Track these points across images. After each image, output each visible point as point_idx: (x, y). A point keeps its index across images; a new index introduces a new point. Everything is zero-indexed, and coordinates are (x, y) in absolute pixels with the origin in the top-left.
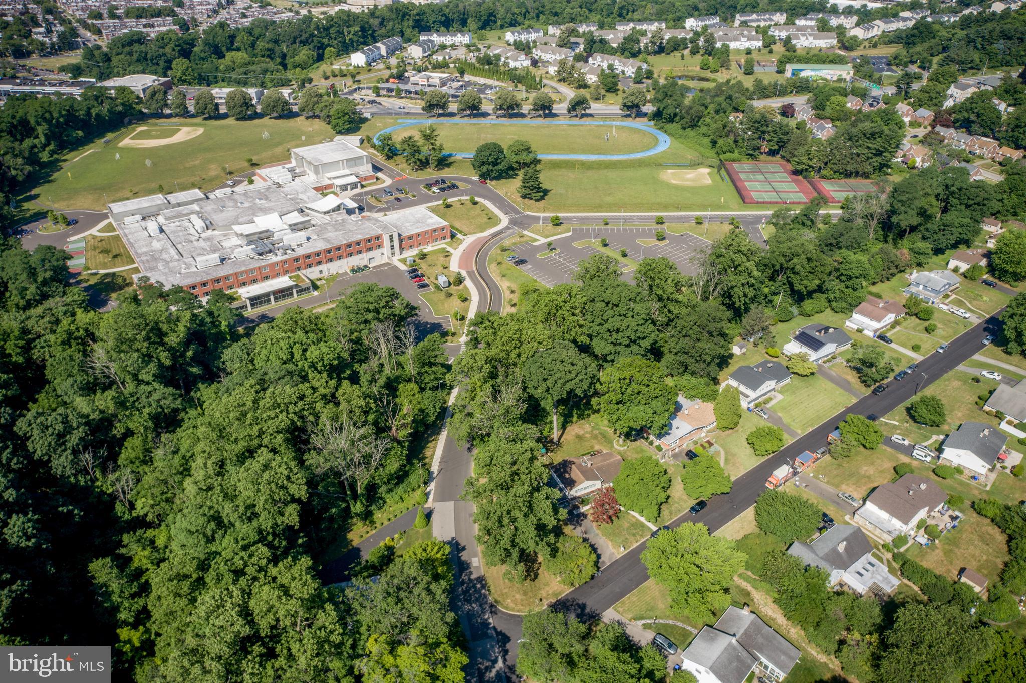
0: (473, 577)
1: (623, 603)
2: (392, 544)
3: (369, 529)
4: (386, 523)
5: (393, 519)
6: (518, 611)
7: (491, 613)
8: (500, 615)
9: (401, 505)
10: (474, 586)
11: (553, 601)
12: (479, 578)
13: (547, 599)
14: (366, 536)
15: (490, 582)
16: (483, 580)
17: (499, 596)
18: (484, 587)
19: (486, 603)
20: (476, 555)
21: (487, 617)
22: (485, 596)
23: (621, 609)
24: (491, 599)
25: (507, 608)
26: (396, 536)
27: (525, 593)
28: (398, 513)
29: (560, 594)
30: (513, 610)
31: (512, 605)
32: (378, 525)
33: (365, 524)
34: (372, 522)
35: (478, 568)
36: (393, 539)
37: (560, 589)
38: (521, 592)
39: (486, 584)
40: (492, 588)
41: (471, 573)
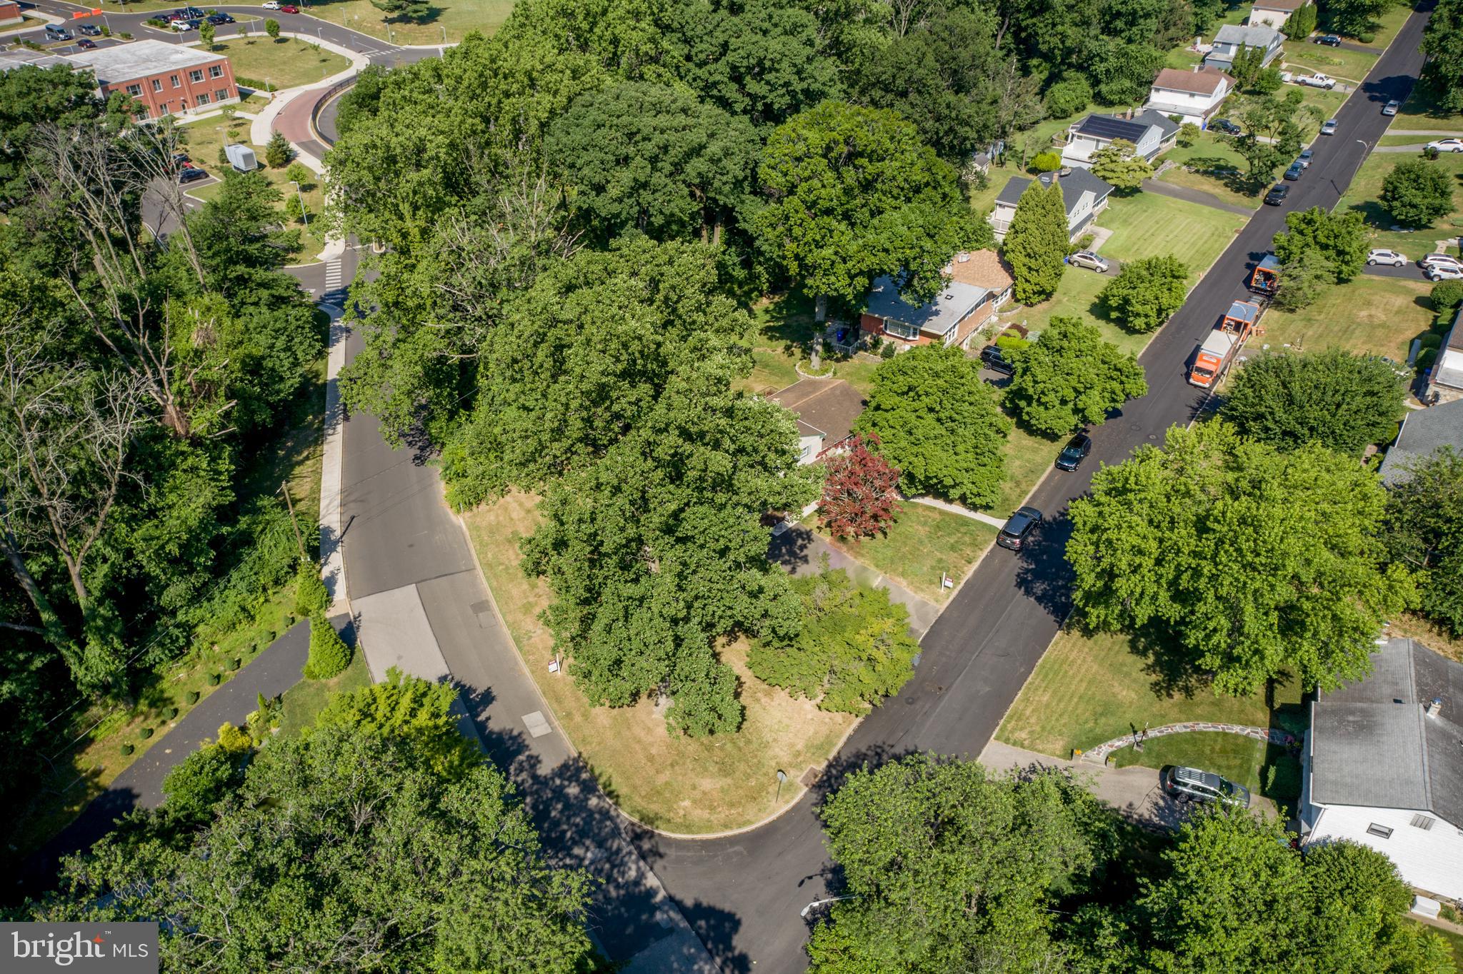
0: (544, 770)
1: (1019, 716)
2: (242, 741)
3: (152, 723)
4: (208, 690)
5: (230, 675)
6: (726, 826)
7: (643, 856)
8: (672, 853)
9: (246, 632)
10: (559, 794)
11: (821, 766)
12: (565, 767)
13: (797, 766)
14: (143, 746)
15: (605, 768)
16: (579, 770)
17: (648, 797)
18: (589, 787)
19: (616, 832)
20: (531, 706)
21: (632, 874)
22: (605, 815)
23: (1024, 735)
24: (626, 816)
25: (688, 828)
26: (251, 717)
27: (725, 769)
28: (242, 653)
29: (829, 741)
30: (710, 828)
31: (699, 814)
32: (182, 703)
33: (134, 715)
34: (160, 702)
35: (551, 739)
36: (243, 729)
37: (824, 730)
38: (713, 769)
39: (594, 779)
40: (619, 786)
41: (534, 761)
